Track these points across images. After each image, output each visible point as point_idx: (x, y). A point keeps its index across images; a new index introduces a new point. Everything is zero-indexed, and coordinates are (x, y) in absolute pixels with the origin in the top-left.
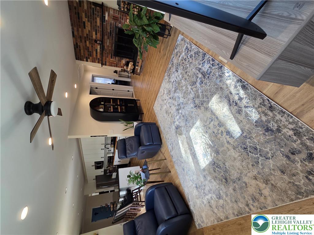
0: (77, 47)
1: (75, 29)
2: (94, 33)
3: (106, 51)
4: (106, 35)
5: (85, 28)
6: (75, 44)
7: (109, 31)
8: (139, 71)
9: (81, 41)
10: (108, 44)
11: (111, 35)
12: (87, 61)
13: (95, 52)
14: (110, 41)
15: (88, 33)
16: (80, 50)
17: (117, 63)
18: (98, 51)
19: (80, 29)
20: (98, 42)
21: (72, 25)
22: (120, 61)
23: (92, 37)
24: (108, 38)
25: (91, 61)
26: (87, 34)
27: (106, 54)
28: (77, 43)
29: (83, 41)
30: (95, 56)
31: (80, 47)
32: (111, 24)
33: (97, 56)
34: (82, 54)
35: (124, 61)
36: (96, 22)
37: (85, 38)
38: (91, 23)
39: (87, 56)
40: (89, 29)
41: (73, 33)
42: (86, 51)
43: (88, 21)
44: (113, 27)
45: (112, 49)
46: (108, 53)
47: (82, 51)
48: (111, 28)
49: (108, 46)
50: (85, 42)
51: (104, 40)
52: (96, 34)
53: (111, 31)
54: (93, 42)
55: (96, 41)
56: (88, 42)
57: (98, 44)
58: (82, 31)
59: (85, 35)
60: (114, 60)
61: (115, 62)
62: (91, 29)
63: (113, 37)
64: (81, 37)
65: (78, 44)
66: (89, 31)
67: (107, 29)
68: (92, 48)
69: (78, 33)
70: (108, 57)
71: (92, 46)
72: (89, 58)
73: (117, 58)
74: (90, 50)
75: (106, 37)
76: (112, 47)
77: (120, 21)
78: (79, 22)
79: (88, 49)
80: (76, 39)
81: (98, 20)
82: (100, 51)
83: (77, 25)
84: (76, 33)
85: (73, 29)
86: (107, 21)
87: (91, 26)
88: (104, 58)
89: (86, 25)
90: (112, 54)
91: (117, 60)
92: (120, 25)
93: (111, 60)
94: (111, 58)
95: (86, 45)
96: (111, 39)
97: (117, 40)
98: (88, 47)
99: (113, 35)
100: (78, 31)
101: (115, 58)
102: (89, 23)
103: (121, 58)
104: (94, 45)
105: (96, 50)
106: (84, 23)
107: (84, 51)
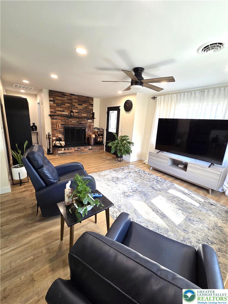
0: (62, 95)
1: (76, 97)
2: (77, 111)
3: (67, 120)
4: (79, 120)
5: (79, 105)
6: (65, 94)
7: (82, 122)
8: (59, 152)
9: (69, 100)
10: (73, 121)
11: (80, 124)
12: (50, 101)
13: (61, 109)
14: (75, 123)
15: (76, 106)
16: (60, 97)
17: (57, 130)
18: (63, 112)
19: (77, 101)
20: (72, 113)
21: (78, 96)
22: (60, 132)
23: (74, 109)
24: (77, 122)
25: (51, 105)
26: (74, 105)
27: (64, 119)
28: (66, 95)
29: (69, 101)
30: (57, 109)
31: (63, 97)
32: (86, 124)
33: (58, 111)
34: (56, 98)
35: (60, 136)
36: (84, 113)
37: (72, 103)
38: (82, 110)
39: (56, 102)
40: (79, 108)
41: (73, 95)
42: (61, 102)
43: (83, 108)
44: (85, 125)
45: (70, 125)
46: (65, 121)
47: (60, 98)
48: (84, 124)
49: (71, 122)
50: (69, 103)
51: (75, 118)
52: (76, 112)
53: (82, 124)
54: (71, 110)
55: (72, 112)
56: (69, 105)
57: (71, 114)
58: (76, 102)
59: (74, 104)
60: (60, 127)
61: (58, 128)
62: (79, 109)
63: (79, 125)
64: (71, 100)
65: (65, 97)
66: (77, 107)
67: (83, 121)
68: (64, 108)
69: (74, 99)
70: (61, 121)
71: (66, 108)
72: (54, 103)
73: (62, 129)
74: (63, 106)
75: (78, 120)
76: (71, 125)
77: (89, 130)
78: (81, 101)
79: (63, 104)
80: (68, 96)
81: (85, 115)
82: (64, 115)
83: (79, 99)
84: (73, 97)
85: (76, 95)
86: (88, 121)
87: (81, 109)
88: (60, 118)
89: (81, 106)
90: (65, 125)
91: (61, 130)
92: (87, 130)
93: (60, 124)
94: (61, 124)
95: (66, 103)
96: (77, 124)
97: (77, 128)
98: (65, 104)
99: (80, 125)
100: (76, 99)
101: (62, 128)
102: (82, 109)
103: (63, 133)
104: (68, 110)
105: (64, 111)
106: (82, 105)
107: (60, 100)
